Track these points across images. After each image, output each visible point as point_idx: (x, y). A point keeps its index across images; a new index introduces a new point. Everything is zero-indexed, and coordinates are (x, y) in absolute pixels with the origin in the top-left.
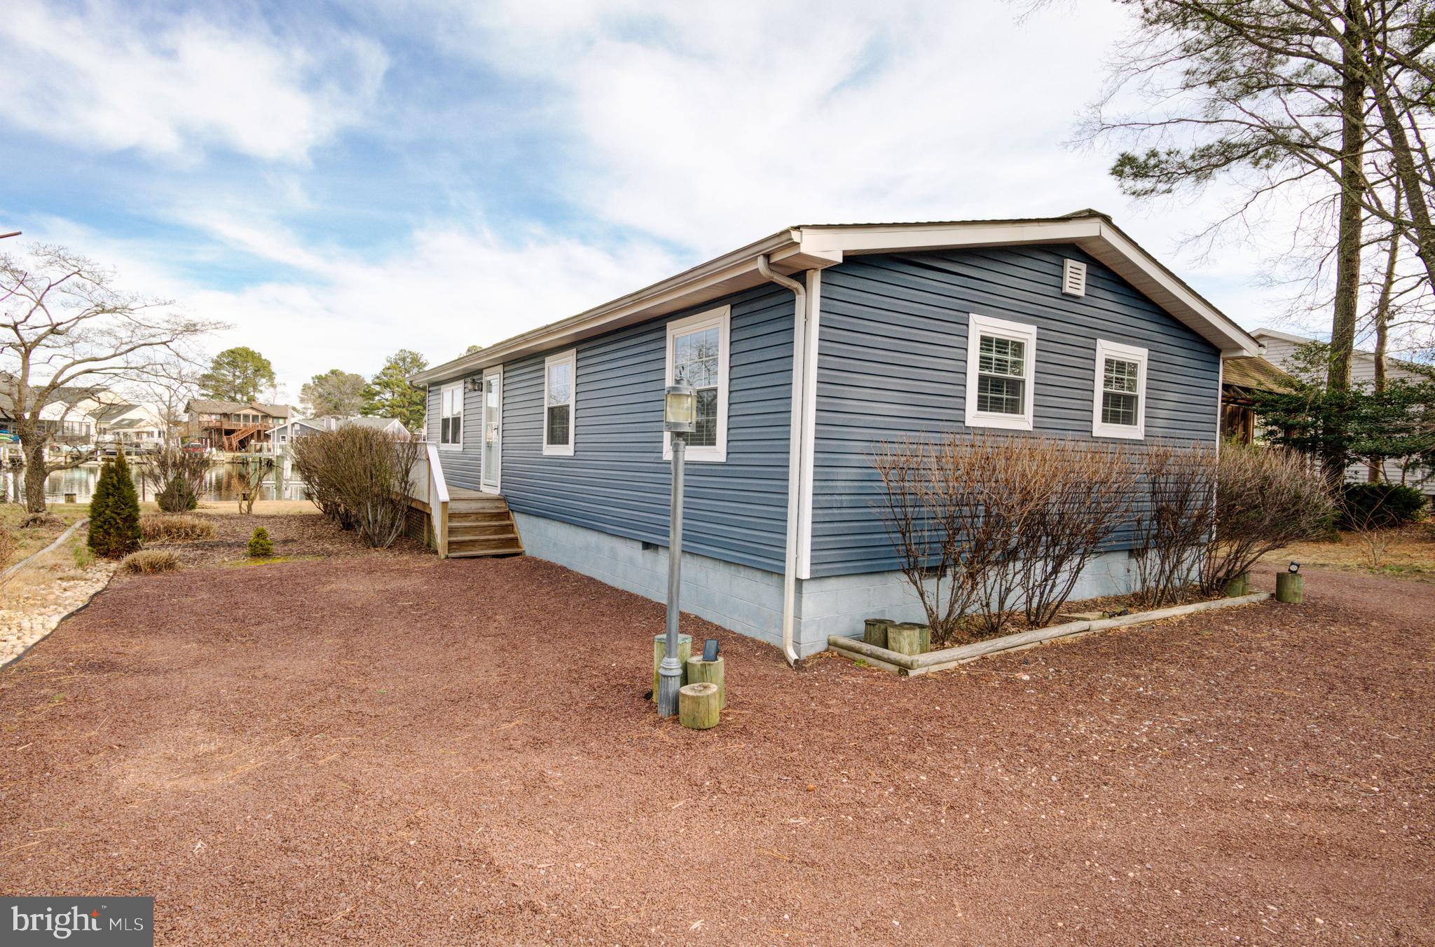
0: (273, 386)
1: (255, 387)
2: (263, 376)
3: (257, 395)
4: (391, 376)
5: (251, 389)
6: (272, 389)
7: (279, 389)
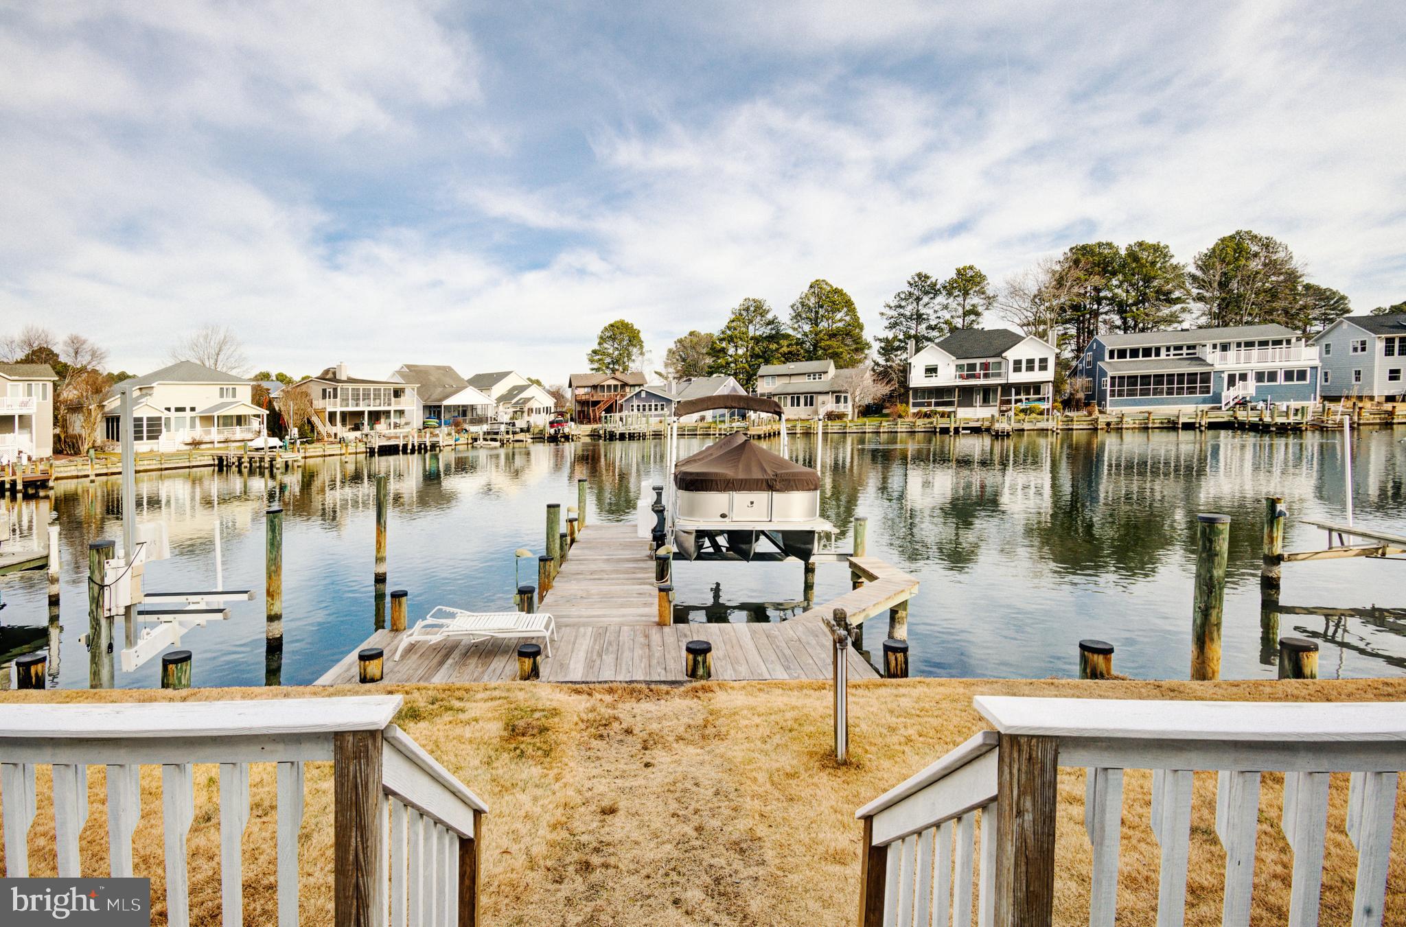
0: (642, 354)
1: (629, 356)
2: (635, 346)
3: (631, 365)
4: (735, 329)
5: (626, 359)
6: (640, 358)
7: (647, 356)
